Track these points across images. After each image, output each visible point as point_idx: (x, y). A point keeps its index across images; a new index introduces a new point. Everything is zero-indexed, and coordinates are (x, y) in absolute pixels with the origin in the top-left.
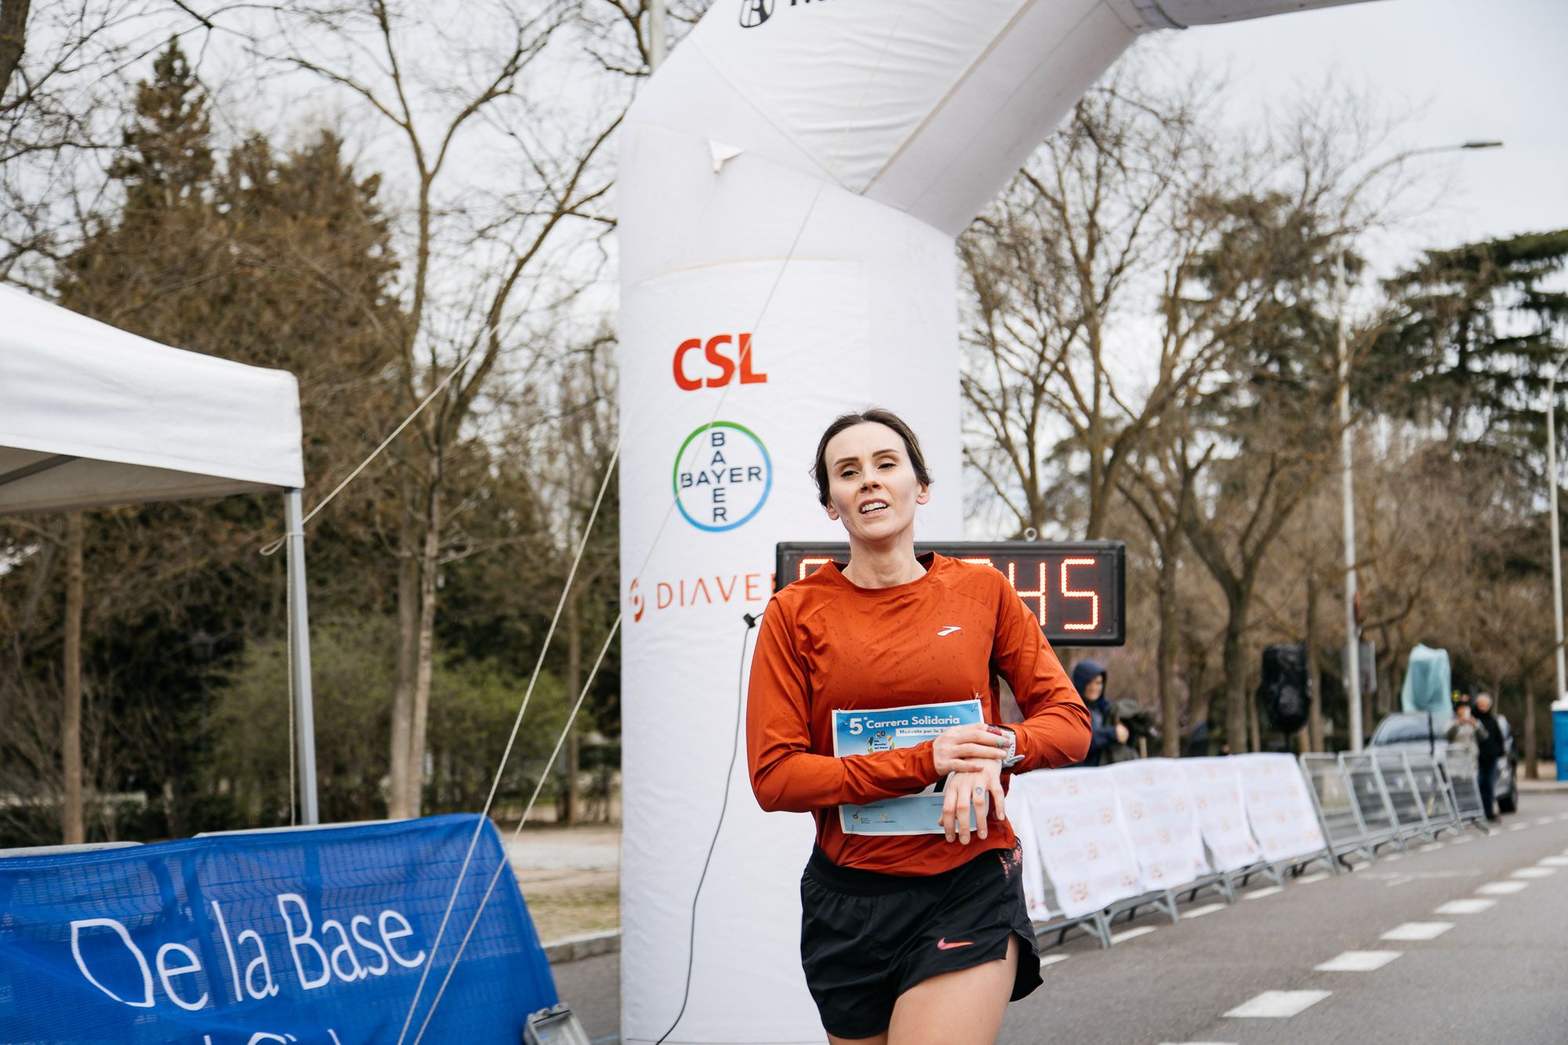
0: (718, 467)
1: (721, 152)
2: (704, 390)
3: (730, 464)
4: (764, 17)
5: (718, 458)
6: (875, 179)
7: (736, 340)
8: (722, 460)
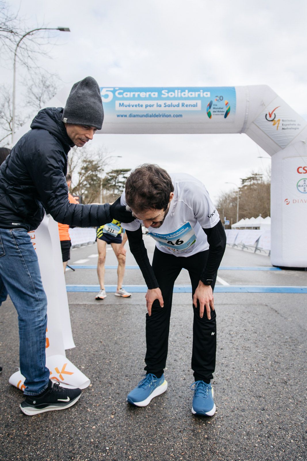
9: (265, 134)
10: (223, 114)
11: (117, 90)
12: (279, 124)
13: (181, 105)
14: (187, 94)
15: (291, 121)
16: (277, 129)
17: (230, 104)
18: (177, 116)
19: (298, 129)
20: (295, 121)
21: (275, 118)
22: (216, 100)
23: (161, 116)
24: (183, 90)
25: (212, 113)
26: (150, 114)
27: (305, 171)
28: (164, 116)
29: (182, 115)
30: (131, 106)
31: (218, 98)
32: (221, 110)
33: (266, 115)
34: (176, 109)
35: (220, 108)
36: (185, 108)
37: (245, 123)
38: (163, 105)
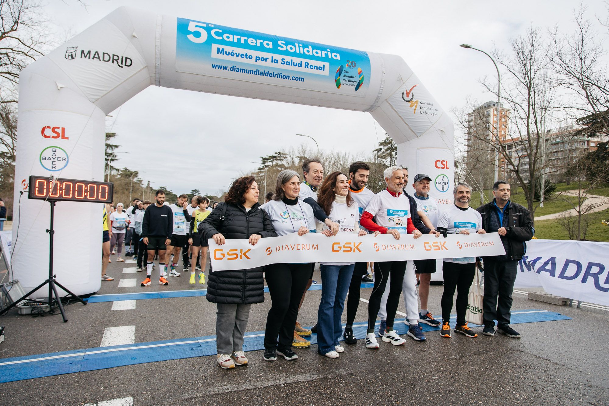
0: (54, 157)
1: (60, 85)
2: (51, 138)
3: (57, 156)
4: (73, 58)
5: (54, 154)
6: (96, 100)
7: (61, 129)
8: (55, 155)
9: (400, 116)
10: (355, 85)
11: (212, 28)
12: (416, 106)
13: (303, 65)
14: (311, 52)
15: (429, 104)
16: (414, 112)
17: (364, 74)
18: (298, 79)
19: (436, 114)
20: (433, 105)
21: (412, 99)
22: (348, 66)
23: (276, 76)
24: (305, 45)
25: (342, 82)
26: (262, 70)
27: (443, 166)
28: (280, 76)
29: (303, 79)
30: (235, 55)
31: (349, 64)
32: (353, 79)
33: (403, 93)
34: (297, 68)
35: (351, 77)
36: (309, 70)
37: (377, 100)
38: (280, 61)
